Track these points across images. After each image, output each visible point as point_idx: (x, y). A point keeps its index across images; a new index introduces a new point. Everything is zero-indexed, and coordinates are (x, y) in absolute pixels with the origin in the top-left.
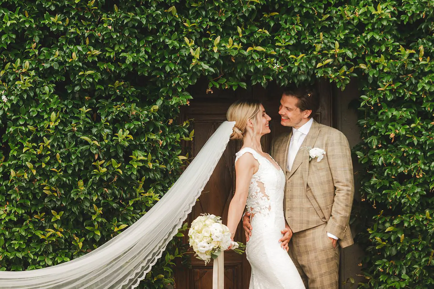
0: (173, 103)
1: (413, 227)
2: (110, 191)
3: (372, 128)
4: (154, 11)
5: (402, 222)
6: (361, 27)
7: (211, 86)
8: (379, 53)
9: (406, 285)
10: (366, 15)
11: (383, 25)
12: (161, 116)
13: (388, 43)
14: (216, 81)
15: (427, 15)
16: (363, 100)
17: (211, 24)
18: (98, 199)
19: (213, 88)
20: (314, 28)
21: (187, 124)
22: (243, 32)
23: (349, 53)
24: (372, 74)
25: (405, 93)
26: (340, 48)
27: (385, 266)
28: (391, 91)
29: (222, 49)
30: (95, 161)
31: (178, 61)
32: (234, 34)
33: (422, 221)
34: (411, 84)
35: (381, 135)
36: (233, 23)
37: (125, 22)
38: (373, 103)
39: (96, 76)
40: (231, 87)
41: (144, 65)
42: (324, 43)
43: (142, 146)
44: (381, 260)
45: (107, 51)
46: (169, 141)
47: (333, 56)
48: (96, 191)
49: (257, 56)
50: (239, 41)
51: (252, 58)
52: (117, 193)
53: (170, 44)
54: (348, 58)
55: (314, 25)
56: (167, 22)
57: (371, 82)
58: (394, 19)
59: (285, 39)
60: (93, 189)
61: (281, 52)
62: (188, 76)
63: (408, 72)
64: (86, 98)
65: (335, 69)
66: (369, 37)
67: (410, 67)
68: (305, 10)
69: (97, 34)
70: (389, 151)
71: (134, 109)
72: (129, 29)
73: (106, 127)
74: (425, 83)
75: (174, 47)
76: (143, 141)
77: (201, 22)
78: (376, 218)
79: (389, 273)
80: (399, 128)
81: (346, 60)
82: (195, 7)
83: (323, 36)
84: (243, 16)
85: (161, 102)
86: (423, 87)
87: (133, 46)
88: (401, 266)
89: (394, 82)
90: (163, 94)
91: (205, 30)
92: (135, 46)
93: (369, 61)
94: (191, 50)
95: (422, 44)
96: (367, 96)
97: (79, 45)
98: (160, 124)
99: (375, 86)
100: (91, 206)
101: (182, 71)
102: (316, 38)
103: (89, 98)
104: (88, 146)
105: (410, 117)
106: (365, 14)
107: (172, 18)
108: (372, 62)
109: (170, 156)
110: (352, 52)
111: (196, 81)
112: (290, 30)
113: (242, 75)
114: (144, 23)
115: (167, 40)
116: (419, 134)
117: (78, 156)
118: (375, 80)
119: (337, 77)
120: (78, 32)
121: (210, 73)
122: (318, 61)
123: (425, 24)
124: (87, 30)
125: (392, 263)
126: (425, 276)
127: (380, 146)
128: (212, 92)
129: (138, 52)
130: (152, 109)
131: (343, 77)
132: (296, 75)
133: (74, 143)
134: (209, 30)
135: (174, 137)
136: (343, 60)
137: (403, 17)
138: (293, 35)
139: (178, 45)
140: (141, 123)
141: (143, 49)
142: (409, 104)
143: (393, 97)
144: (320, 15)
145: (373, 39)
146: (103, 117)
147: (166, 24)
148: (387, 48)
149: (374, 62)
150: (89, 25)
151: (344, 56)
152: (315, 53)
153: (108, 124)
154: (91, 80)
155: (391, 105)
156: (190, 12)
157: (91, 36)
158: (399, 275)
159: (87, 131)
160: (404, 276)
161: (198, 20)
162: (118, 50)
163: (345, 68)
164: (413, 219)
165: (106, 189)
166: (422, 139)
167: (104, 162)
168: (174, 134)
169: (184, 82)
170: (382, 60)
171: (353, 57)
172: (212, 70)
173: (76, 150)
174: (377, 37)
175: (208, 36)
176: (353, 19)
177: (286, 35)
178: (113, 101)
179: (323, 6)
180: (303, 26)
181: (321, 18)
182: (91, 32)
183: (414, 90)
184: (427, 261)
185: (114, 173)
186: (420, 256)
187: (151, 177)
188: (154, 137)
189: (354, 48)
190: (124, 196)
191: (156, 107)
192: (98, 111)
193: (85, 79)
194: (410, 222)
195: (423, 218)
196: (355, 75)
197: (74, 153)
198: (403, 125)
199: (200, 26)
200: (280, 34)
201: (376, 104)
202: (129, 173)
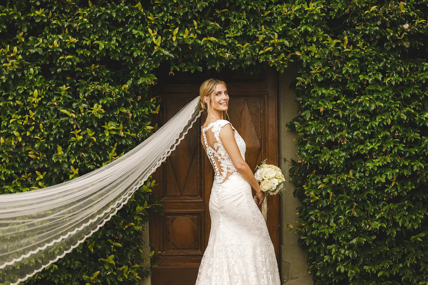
0: (140, 82)
1: (339, 185)
2: (87, 155)
3: (306, 104)
4: (123, 7)
5: (330, 181)
6: (296, 22)
7: (172, 69)
8: (311, 43)
9: (334, 232)
10: (300, 12)
11: (314, 20)
12: (131, 93)
13: (318, 34)
14: (177, 65)
15: (350, 11)
16: (298, 81)
17: (171, 18)
18: (76, 162)
19: (175, 71)
20: (257, 22)
21: (154, 100)
22: (198, 25)
23: (287, 43)
24: (305, 59)
25: (332, 75)
26: (279, 38)
27: (316, 215)
28: (321, 73)
29: (180, 38)
30: (74, 130)
31: (144, 48)
32: (191, 27)
33: (347, 180)
34: (338, 68)
35: (313, 109)
36: (190, 17)
37: (98, 15)
38: (306, 83)
39: (75, 60)
40: (190, 70)
41: (115, 51)
42: (266, 34)
43: (115, 118)
44: (314, 210)
45: (84, 40)
46: (139, 114)
47: (273, 45)
48: (74, 155)
49: (211, 45)
50: (195, 32)
51: (207, 47)
52: (93, 156)
53: (136, 34)
54: (286, 47)
55: (258, 19)
56: (134, 15)
57: (305, 66)
58: (324, 14)
59: (233, 32)
60: (72, 153)
61: (230, 42)
62: (152, 60)
63: (335, 58)
64: (68, 78)
65: (275, 56)
66: (302, 29)
67: (337, 54)
68: (249, 7)
69: (75, 25)
70: (320, 123)
71: (107, 87)
72: (101, 21)
73: (84, 102)
74: (349, 67)
75: (140, 36)
76: (115, 113)
77: (163, 17)
78: (310, 176)
79: (320, 222)
80: (327, 104)
81: (284, 49)
82: (158, 4)
83: (265, 28)
84: (198, 12)
85: (131, 82)
86: (347, 70)
87: (105, 35)
88: (330, 215)
89: (324, 66)
90: (133, 76)
91: (166, 22)
92: (108, 36)
93: (303, 49)
94: (154, 39)
95: (346, 35)
96: (302, 78)
97: (60, 34)
98: (131, 100)
99: (308, 69)
100: (69, 167)
101: (147, 57)
102: (259, 31)
103: (70, 78)
104: (67, 118)
105: (337, 95)
106: (299, 10)
107: (138, 12)
108: (306, 50)
109: (140, 127)
110: (289, 42)
111: (159, 65)
112: (237, 24)
113: (198, 60)
114: (114, 16)
115: (133, 31)
116: (344, 109)
117: (58, 126)
118: (308, 65)
119: (277, 62)
120: (59, 23)
121: (171, 59)
122: (261, 49)
123: (349, 18)
124: (66, 21)
125: (323, 213)
126: (348, 224)
127: (313, 118)
128: (173, 74)
129: (110, 40)
130: (123, 88)
131: (282, 62)
132: (243, 60)
133: (56, 115)
134: (170, 23)
135: (143, 110)
136: (282, 48)
137: (331, 13)
138: (240, 28)
139: (143, 35)
140: (113, 99)
141: (114, 38)
142: (336, 84)
143: (322, 78)
144: (262, 12)
145: (306, 31)
146: (81, 94)
147: (133, 17)
148: (318, 39)
149: (307, 50)
150: (69, 18)
151: (282, 45)
152: (258, 42)
153: (85, 100)
154: (70, 63)
155: (321, 85)
156: (154, 8)
157: (70, 27)
158: (328, 223)
159: (68, 105)
160: (332, 223)
161: (160, 15)
162: (93, 39)
163: (283, 55)
164: (339, 178)
165: (83, 153)
166: (346, 113)
167: (81, 132)
168: (143, 108)
169: (149, 65)
170: (313, 48)
171: (290, 46)
172: (172, 55)
173: (57, 121)
174: (310, 29)
175: (169, 27)
176: (290, 15)
177: (235, 28)
178: (91, 81)
179: (265, 4)
180: (249, 20)
181: (263, 14)
182: (70, 23)
183: (340, 73)
184: (350, 212)
185: (90, 140)
186: (345, 208)
187: (123, 143)
188: (124, 111)
189: (290, 38)
190: (99, 159)
191: (127, 86)
192: (78, 89)
193: (65, 63)
194: (336, 181)
195: (347, 177)
196: (292, 61)
197: (55, 124)
198: (331, 101)
199: (162, 20)
200: (229, 28)
201: (308, 85)
202: (103, 140)
